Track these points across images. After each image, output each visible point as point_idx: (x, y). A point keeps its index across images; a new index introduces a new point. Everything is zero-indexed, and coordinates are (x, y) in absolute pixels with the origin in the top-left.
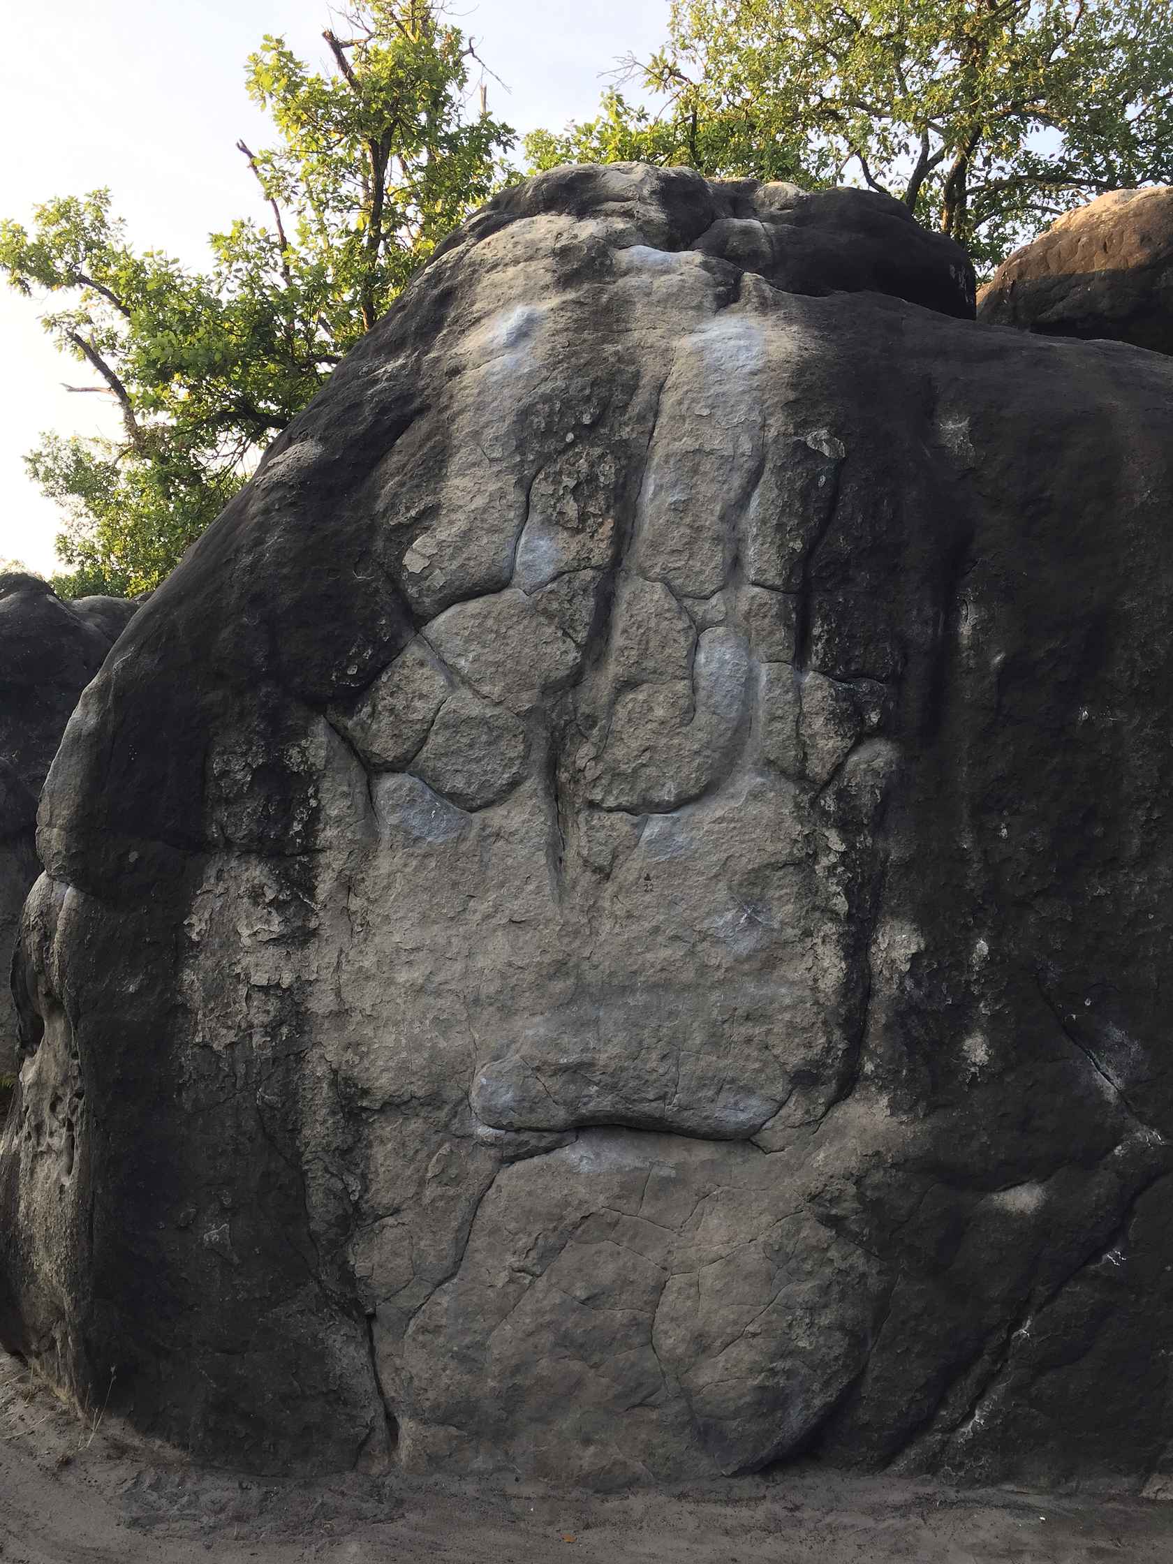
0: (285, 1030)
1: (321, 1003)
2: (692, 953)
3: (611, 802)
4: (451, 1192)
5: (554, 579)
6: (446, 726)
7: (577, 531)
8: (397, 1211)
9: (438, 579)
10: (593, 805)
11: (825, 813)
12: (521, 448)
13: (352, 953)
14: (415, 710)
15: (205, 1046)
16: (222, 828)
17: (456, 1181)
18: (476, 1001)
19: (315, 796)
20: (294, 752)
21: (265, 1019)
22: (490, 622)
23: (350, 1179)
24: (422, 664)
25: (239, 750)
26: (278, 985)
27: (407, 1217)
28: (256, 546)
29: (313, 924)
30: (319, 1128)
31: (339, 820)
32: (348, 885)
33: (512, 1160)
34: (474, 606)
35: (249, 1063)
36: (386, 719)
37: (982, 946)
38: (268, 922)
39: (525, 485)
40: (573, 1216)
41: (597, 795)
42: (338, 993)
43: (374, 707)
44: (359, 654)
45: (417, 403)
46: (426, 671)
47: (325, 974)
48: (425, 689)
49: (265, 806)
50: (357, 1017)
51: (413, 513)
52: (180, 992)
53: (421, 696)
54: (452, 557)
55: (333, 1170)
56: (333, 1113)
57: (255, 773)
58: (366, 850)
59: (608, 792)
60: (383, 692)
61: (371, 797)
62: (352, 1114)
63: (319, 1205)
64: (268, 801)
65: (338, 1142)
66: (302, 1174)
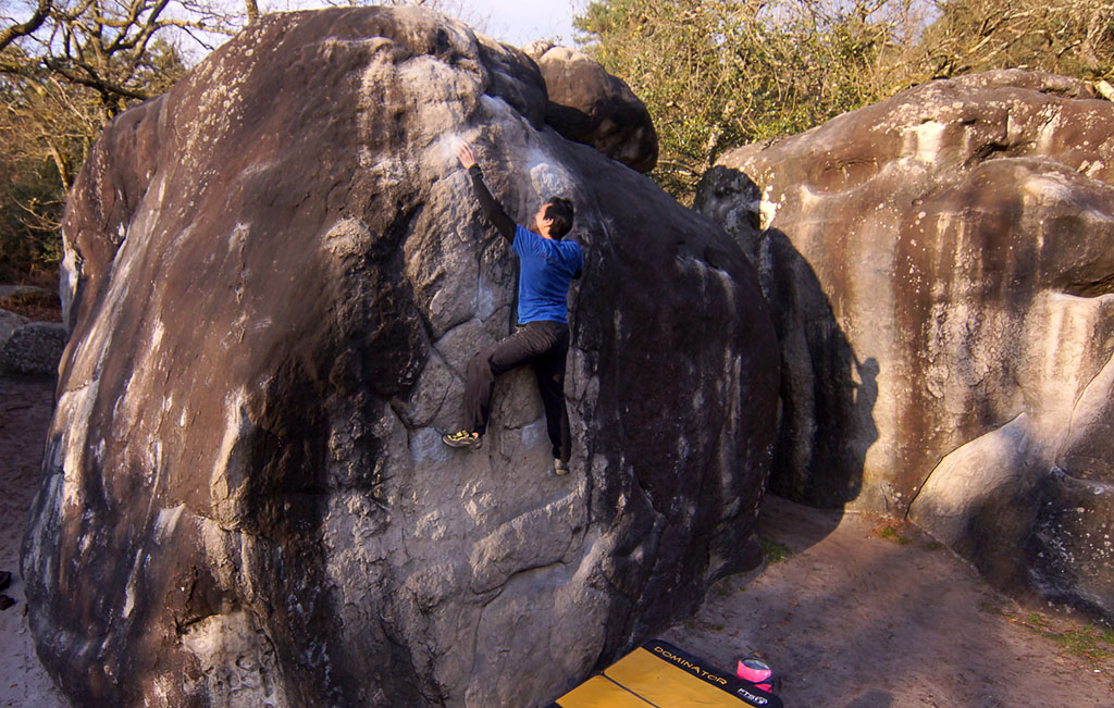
0: (385, 580)
1: (399, 561)
2: (539, 488)
3: (513, 426)
4: (468, 629)
5: (493, 314)
6: (450, 400)
7: (501, 284)
8: (450, 648)
9: (447, 317)
10: (506, 428)
11: (581, 414)
12: (475, 236)
13: (409, 529)
14: (437, 393)
15: (351, 603)
16: (336, 477)
17: (469, 625)
18: (465, 537)
19: (387, 449)
20: (377, 427)
21: (376, 578)
22: (467, 339)
23: (429, 642)
24: (439, 367)
25: (345, 430)
26: (380, 559)
27: (454, 648)
28: (348, 298)
29: (388, 519)
30: (413, 625)
31: (398, 460)
32: (402, 494)
33: (485, 605)
34: (459, 330)
35: (371, 604)
36: (424, 400)
37: (623, 459)
38: (367, 525)
39: (479, 257)
40: (515, 620)
41: (507, 424)
42: (406, 552)
43: (419, 394)
44: (412, 366)
45: (416, 200)
46: (440, 370)
47: (400, 544)
48: (441, 381)
49: (361, 461)
50: (418, 562)
51: (433, 277)
52: (330, 579)
53: (440, 385)
54: (453, 304)
55: (422, 641)
56: (417, 614)
57: (355, 442)
58: (409, 474)
59: (512, 420)
60: (422, 385)
61: (409, 442)
62: (426, 611)
63: (419, 660)
64: (362, 457)
65: (422, 628)
66: (409, 650)
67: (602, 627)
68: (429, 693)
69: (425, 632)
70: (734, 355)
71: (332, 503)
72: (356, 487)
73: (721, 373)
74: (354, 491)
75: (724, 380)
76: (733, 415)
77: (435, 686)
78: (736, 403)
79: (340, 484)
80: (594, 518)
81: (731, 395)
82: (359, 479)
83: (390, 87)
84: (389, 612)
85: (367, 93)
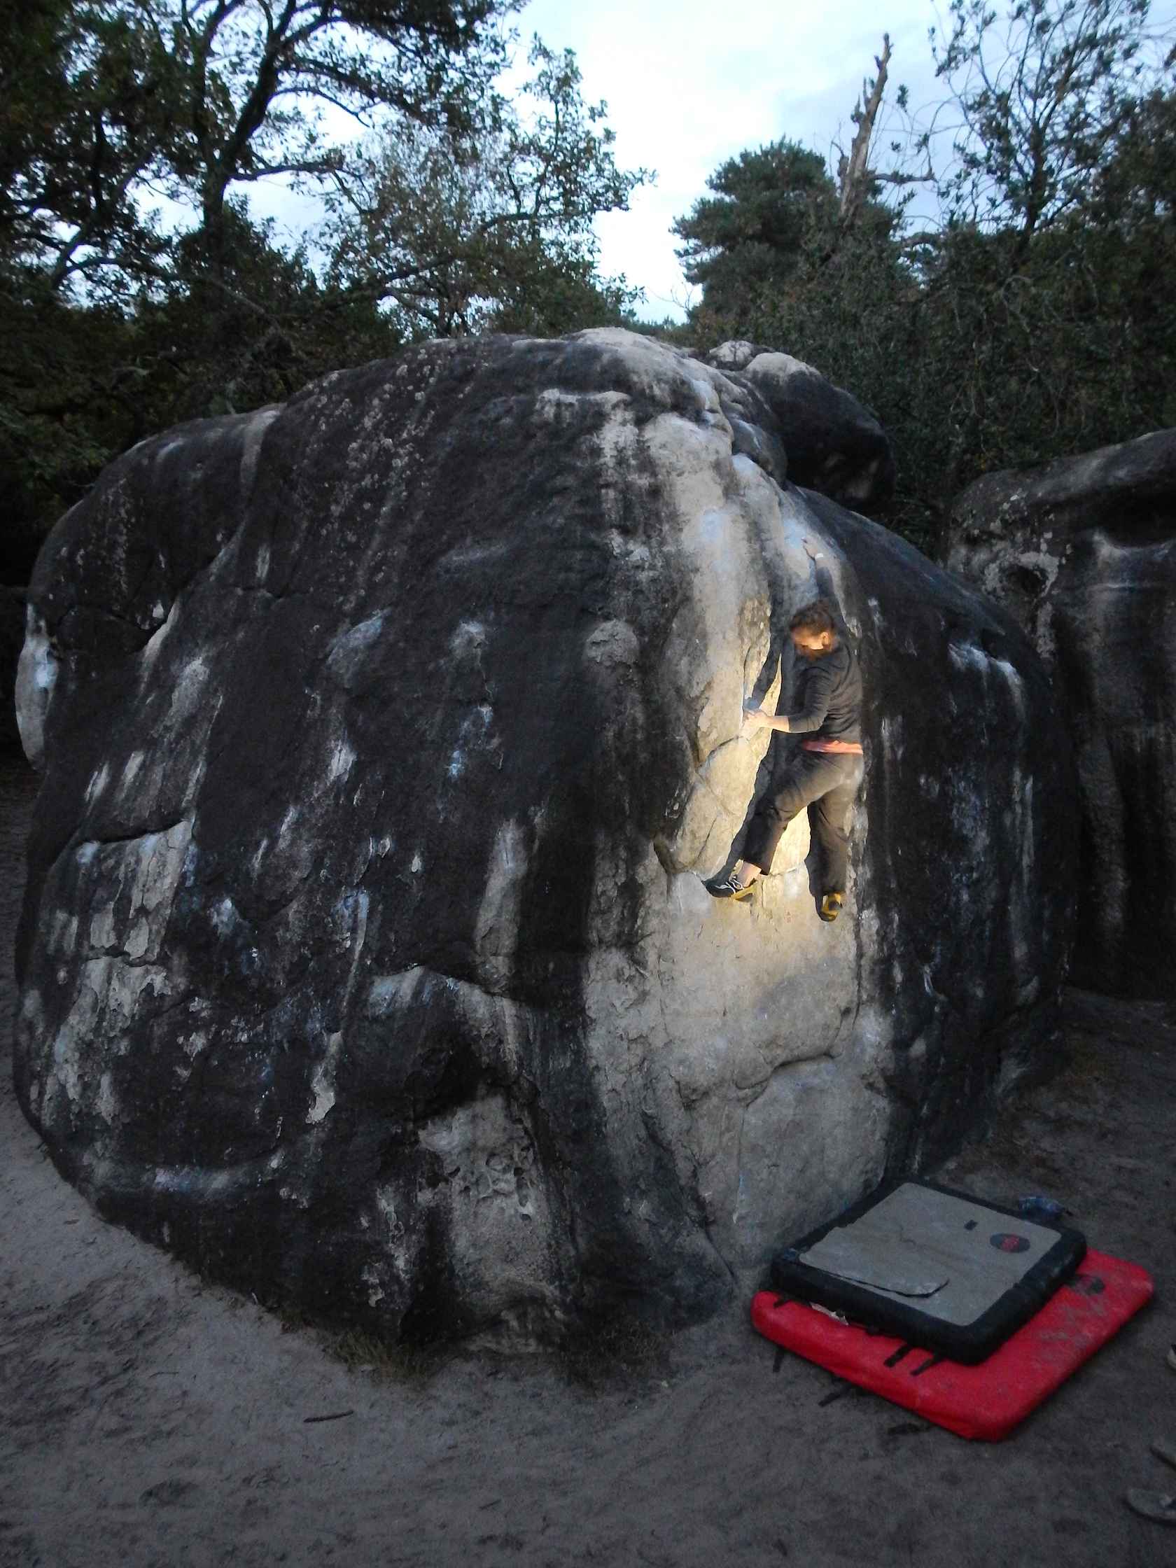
0: (646, 1063)
1: (659, 1040)
4: (732, 1134)
8: (714, 1156)
9: (712, 737)
12: (741, 635)
13: (667, 1001)
14: (702, 830)
15: (614, 1090)
17: (732, 1128)
19: (649, 898)
20: (640, 870)
21: (637, 1060)
23: (693, 1146)
24: (705, 796)
25: (611, 874)
26: (642, 1036)
29: (647, 987)
30: (676, 1122)
31: (658, 913)
32: (661, 955)
33: (749, 1105)
35: (633, 1092)
36: (689, 837)
38: (628, 992)
39: (744, 661)
40: (783, 1126)
42: (666, 1029)
43: (684, 831)
44: (679, 795)
46: (706, 800)
47: (659, 1019)
48: (707, 813)
49: (623, 911)
50: (678, 1042)
51: (701, 687)
52: (593, 1057)
53: (704, 819)
54: (720, 718)
55: (686, 1144)
56: (680, 1108)
57: (619, 889)
58: (669, 931)
60: (688, 820)
61: (668, 891)
62: (689, 1106)
63: (683, 1168)
64: (624, 907)
65: (685, 1127)
66: (672, 1153)
67: (882, 1143)
68: (694, 1213)
69: (688, 1131)
70: (1025, 778)
71: (592, 965)
72: (616, 945)
73: (1009, 803)
74: (614, 950)
75: (1013, 812)
76: (1026, 861)
77: (701, 1204)
78: (1029, 844)
79: (601, 941)
80: (865, 997)
81: (1023, 832)
82: (619, 935)
83: (635, 456)
84: (651, 1103)
85: (611, 464)
